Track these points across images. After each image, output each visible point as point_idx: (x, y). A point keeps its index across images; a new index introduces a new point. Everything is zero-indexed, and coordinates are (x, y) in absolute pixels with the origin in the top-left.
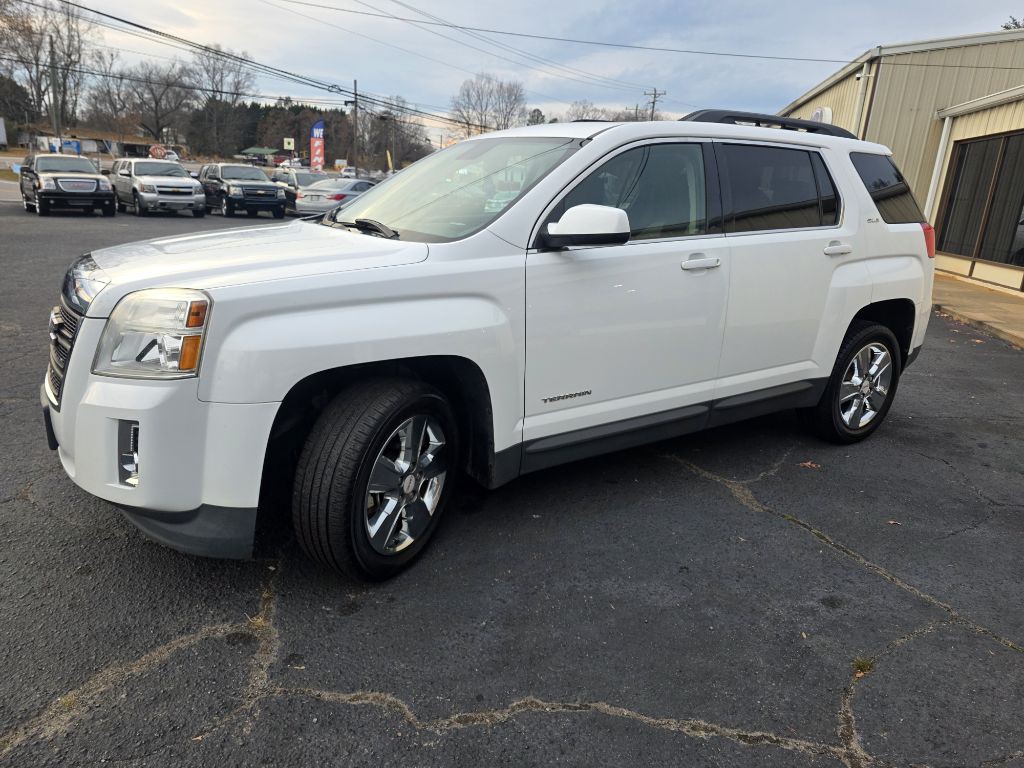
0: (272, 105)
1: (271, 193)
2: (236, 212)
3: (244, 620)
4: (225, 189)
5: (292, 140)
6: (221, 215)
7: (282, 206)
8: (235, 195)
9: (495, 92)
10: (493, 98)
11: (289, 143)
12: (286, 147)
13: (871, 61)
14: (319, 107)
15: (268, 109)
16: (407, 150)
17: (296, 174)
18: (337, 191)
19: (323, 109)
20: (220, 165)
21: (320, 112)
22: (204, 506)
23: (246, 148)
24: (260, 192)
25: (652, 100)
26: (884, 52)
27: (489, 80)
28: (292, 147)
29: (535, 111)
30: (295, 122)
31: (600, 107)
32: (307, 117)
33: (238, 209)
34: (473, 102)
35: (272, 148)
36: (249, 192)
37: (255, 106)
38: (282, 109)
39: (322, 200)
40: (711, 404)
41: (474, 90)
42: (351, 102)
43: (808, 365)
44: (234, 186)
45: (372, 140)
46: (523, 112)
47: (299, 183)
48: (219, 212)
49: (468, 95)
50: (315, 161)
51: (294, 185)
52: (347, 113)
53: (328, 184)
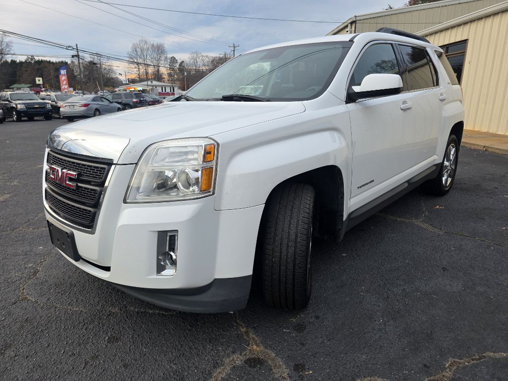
0: (24, 61)
1: (43, 106)
2: (23, 119)
3: (245, 349)
4: (14, 106)
5: (41, 79)
6: (14, 121)
7: (50, 113)
8: (21, 109)
9: (150, 48)
10: (149, 52)
11: (39, 80)
12: (38, 82)
13: (352, 23)
14: (51, 61)
15: (21, 63)
16: (105, 81)
17: (55, 95)
18: (84, 102)
19: (54, 62)
20: (9, 93)
21: (53, 63)
22: (216, 280)
23: (10, 85)
24: (36, 106)
25: (233, 50)
26: (357, 19)
27: (146, 42)
28: (41, 82)
29: (172, 58)
30: (38, 69)
31: (205, 54)
32: (46, 67)
33: (23, 117)
34: (139, 54)
35: (27, 84)
36: (29, 107)
37: (13, 62)
38: (30, 63)
39: (75, 107)
40: (408, 181)
41: (138, 48)
42: (76, 56)
43: (435, 157)
44: (19, 104)
45: (85, 76)
46: (166, 58)
47: (58, 100)
48: (12, 119)
49: (136, 51)
50: (63, 87)
51: (54, 101)
52: (69, 63)
53: (78, 99)
